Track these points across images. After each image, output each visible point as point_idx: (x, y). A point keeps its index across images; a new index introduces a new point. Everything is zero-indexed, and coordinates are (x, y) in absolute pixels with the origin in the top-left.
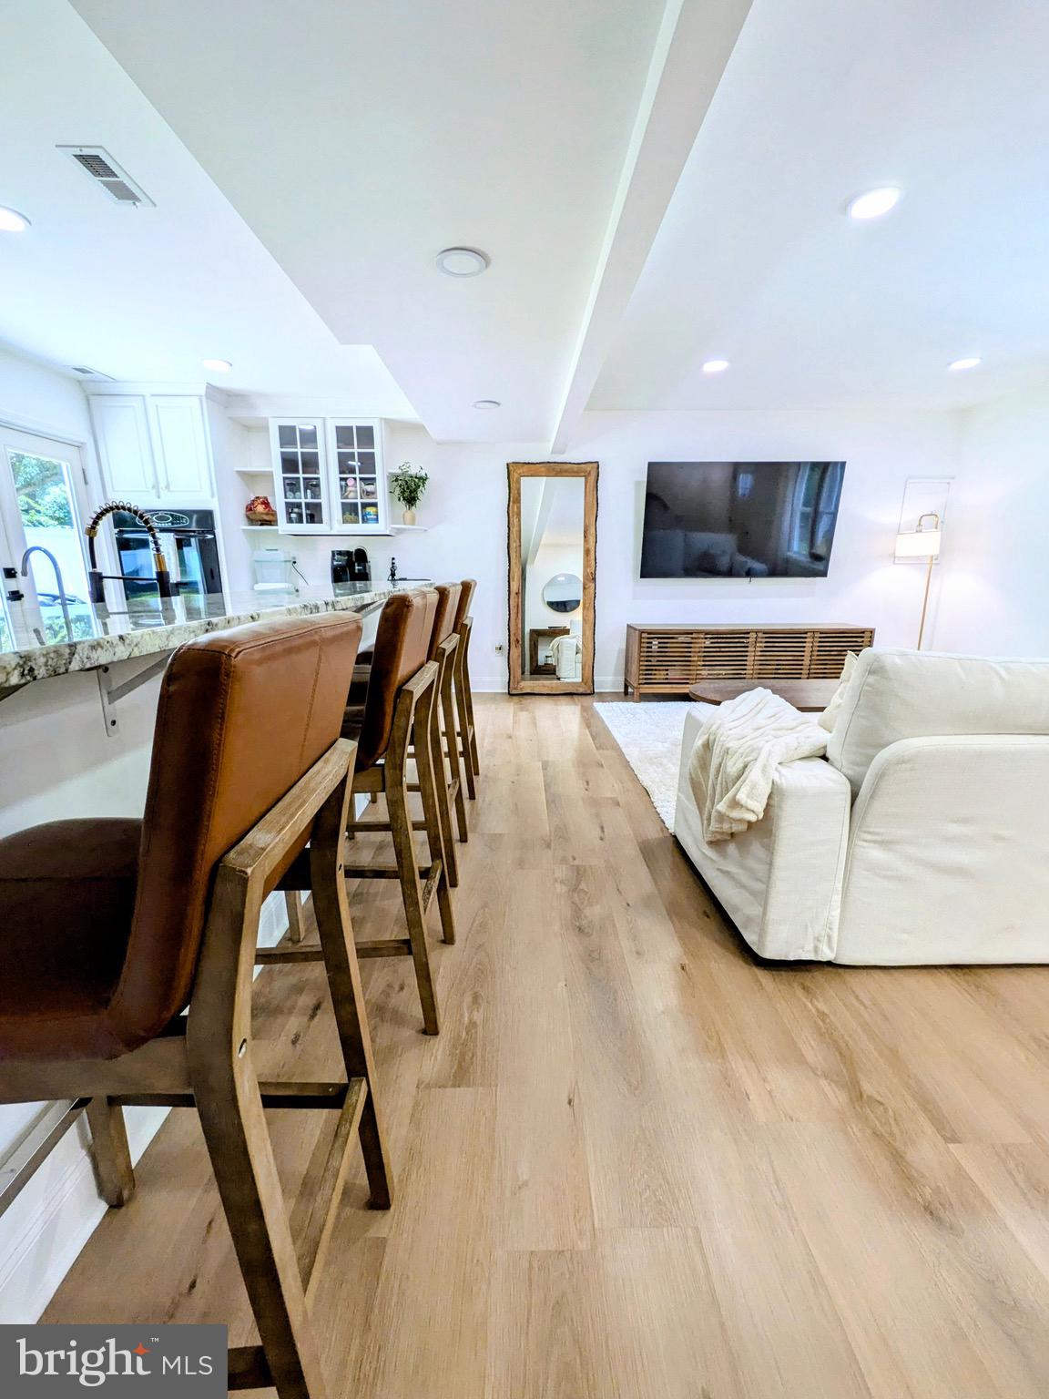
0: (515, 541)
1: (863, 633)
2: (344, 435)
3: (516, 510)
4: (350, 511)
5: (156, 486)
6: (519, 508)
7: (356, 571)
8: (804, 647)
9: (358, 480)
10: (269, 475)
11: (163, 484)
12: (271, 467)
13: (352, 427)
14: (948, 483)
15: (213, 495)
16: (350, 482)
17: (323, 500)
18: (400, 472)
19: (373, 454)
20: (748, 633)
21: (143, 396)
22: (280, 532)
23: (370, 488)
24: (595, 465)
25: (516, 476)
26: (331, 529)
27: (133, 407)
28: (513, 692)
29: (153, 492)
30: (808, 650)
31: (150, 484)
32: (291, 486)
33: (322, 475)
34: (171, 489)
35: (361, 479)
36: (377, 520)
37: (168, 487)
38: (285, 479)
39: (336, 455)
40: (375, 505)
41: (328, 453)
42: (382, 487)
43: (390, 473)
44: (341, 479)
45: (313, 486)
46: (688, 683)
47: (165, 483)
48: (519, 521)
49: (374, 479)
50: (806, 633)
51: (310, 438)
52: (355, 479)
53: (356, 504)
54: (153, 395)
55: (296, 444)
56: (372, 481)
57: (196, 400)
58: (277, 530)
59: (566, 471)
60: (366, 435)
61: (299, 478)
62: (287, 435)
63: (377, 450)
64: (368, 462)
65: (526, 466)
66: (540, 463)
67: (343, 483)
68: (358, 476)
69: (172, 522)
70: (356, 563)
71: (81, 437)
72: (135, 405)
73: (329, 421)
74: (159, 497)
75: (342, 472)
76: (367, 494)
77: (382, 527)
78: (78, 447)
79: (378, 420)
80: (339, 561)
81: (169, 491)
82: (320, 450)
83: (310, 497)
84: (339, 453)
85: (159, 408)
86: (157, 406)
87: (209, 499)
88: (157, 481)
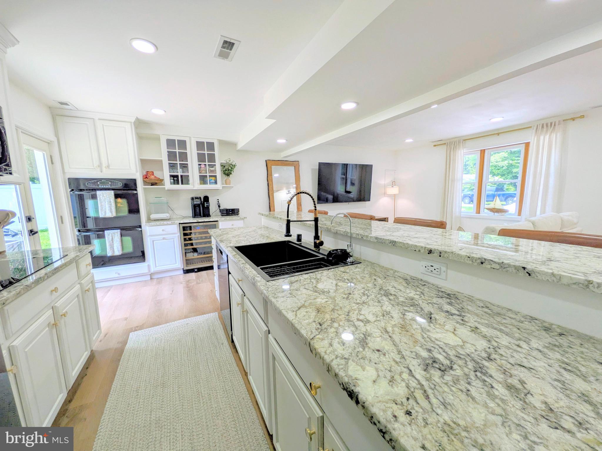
0: (271, 191)
2: (200, 145)
3: (271, 179)
4: (203, 179)
5: (100, 166)
7: (206, 206)
9: (207, 165)
10: (161, 162)
11: (104, 165)
12: (162, 157)
13: (204, 142)
15: (137, 172)
16: (203, 166)
17: (190, 174)
19: (214, 154)
21: (93, 119)
22: (166, 189)
24: (298, 162)
25: (269, 165)
26: (193, 187)
27: (86, 124)
29: (98, 169)
31: (96, 163)
32: (172, 166)
33: (189, 162)
34: (110, 168)
35: (209, 165)
36: (216, 183)
37: (108, 166)
38: (169, 163)
39: (196, 154)
40: (215, 176)
41: (192, 152)
42: (218, 169)
43: (221, 163)
45: (185, 167)
47: (106, 165)
48: (272, 183)
51: (183, 144)
52: (205, 165)
53: (206, 176)
54: (99, 119)
55: (175, 147)
56: (213, 166)
57: (129, 124)
58: (164, 188)
59: (288, 164)
60: (211, 146)
61: (177, 163)
62: (170, 143)
63: (216, 153)
64: (212, 158)
65: (273, 161)
66: (278, 160)
67: (199, 166)
68: (207, 163)
69: (111, 185)
70: (205, 203)
71: (51, 137)
72: (88, 123)
73: (193, 139)
74: (101, 172)
75: (199, 161)
76: (212, 171)
77: (219, 186)
78: (48, 143)
79: (216, 140)
80: (197, 202)
81: (109, 169)
82: (188, 151)
83: (183, 172)
84: (198, 153)
85: (104, 127)
86: (103, 125)
87: (135, 173)
88: (101, 163)
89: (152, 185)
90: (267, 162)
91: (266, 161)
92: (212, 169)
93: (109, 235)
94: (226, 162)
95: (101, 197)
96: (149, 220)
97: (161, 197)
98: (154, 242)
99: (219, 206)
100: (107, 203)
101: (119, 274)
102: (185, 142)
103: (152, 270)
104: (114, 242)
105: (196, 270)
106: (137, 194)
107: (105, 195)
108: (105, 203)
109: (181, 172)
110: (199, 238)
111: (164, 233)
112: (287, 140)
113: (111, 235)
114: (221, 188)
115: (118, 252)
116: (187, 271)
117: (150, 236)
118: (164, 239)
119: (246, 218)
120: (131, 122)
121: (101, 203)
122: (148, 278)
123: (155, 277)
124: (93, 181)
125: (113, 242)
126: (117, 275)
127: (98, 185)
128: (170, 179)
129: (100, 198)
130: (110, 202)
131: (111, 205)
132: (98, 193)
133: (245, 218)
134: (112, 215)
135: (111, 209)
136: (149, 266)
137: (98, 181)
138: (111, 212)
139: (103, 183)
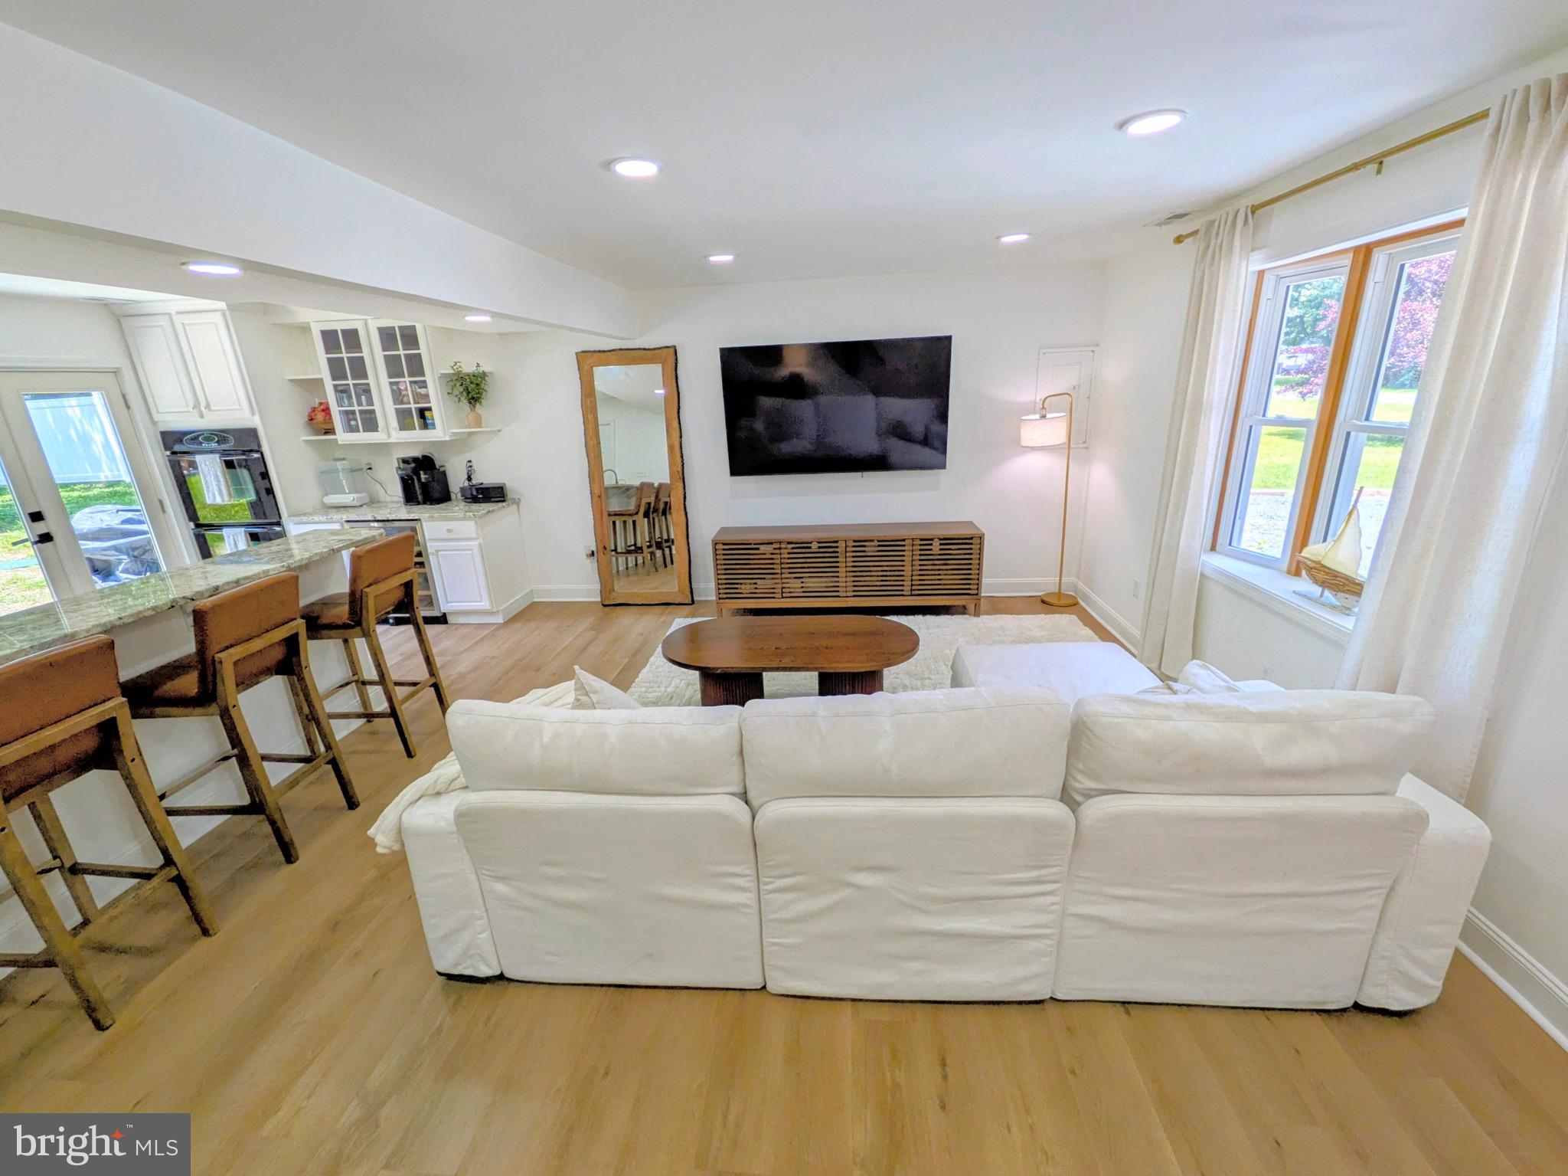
1: (971, 538)
2: (387, 336)
3: (589, 405)
4: (404, 420)
5: (197, 405)
6: (594, 402)
7: (423, 480)
8: (904, 556)
9: (408, 383)
10: (320, 383)
11: (202, 404)
12: (320, 373)
13: (394, 328)
14: (1093, 351)
15: (253, 414)
16: (401, 387)
17: (376, 407)
18: (452, 372)
19: (419, 355)
20: (837, 542)
21: (169, 314)
22: (341, 442)
23: (423, 391)
24: (672, 350)
25: (586, 367)
26: (389, 437)
27: (161, 326)
28: (606, 603)
29: (197, 413)
30: (908, 559)
31: (191, 403)
32: (342, 392)
33: (371, 380)
34: (212, 408)
35: (411, 382)
36: (436, 426)
37: (208, 406)
38: (335, 385)
39: (383, 358)
40: (429, 409)
41: (373, 354)
42: (434, 390)
43: (441, 374)
44: (391, 384)
45: (364, 392)
46: (774, 598)
47: (205, 403)
49: (425, 382)
50: (904, 540)
51: (352, 338)
52: (404, 383)
53: (410, 410)
54: (178, 313)
55: (340, 348)
56: (424, 385)
57: (220, 315)
58: (336, 440)
59: (639, 358)
60: (410, 337)
61: (348, 385)
62: (330, 338)
63: (423, 350)
64: (416, 365)
65: (597, 355)
66: (611, 351)
67: (395, 387)
68: (407, 379)
69: (219, 442)
70: (422, 472)
72: (162, 324)
73: (370, 323)
74: (201, 417)
76: (420, 398)
77: (439, 434)
78: (113, 372)
79: (420, 320)
81: (210, 411)
82: (366, 354)
83: (363, 404)
84: (385, 356)
85: (185, 326)
86: (183, 324)
87: (251, 416)
88: (197, 400)
90: (582, 357)
91: (578, 354)
93: (229, 537)
95: (203, 465)
99: (470, 479)
100: (213, 477)
102: (355, 333)
106: (262, 457)
107: (207, 463)
108: (211, 477)
109: (359, 404)
113: (232, 537)
114: (446, 439)
120: (223, 310)
121: (205, 477)
124: (191, 436)
127: (200, 443)
128: (344, 422)
129: (202, 468)
130: (217, 476)
131: (219, 481)
132: (198, 458)
134: (225, 502)
135: (223, 491)
137: (200, 435)
138: (221, 495)
139: (208, 439)
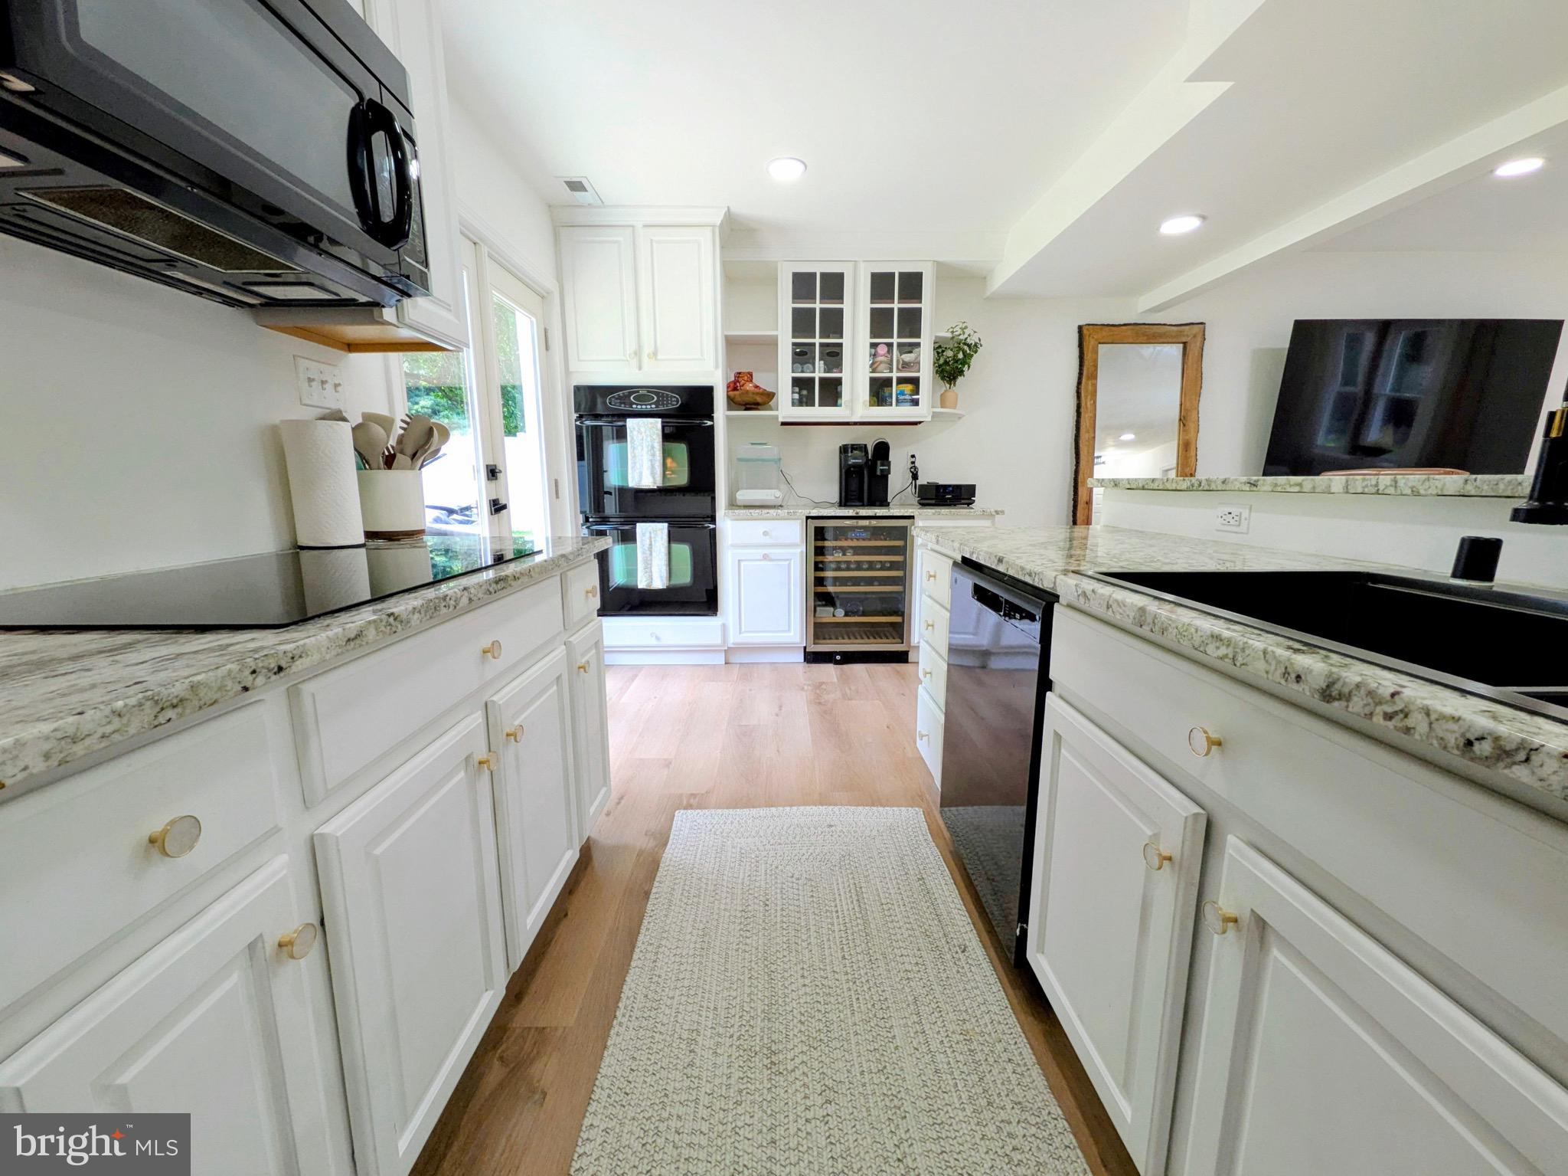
0: (1088, 432)
2: (881, 284)
3: (1090, 388)
4: (879, 391)
5: (638, 353)
6: (1095, 386)
7: (878, 473)
9: (895, 345)
10: (772, 344)
11: (647, 349)
12: (777, 328)
13: (893, 274)
15: (717, 367)
16: (882, 350)
17: (845, 375)
19: (919, 311)
21: (633, 226)
22: (780, 420)
24: (1201, 327)
25: (1089, 343)
26: (852, 414)
27: (616, 242)
29: (634, 362)
31: (630, 349)
32: (801, 355)
33: (846, 340)
34: (659, 357)
35: (900, 345)
36: (916, 403)
37: (655, 353)
38: (794, 344)
39: (868, 312)
40: (915, 381)
41: (857, 308)
42: (926, 357)
43: (938, 338)
44: (872, 345)
45: (833, 355)
47: (652, 349)
48: (1095, 402)
49: (917, 345)
51: (834, 284)
52: (890, 345)
53: (890, 380)
54: (645, 226)
55: (814, 296)
56: (913, 348)
57: (708, 232)
58: (777, 416)
59: (1161, 335)
60: (912, 284)
61: (814, 345)
62: (803, 284)
63: (925, 306)
64: (911, 322)
65: (1107, 328)
66: (1125, 325)
67: (873, 351)
68: (895, 340)
69: (657, 404)
70: (879, 462)
71: (549, 282)
72: (621, 239)
73: (862, 265)
74: (640, 368)
75: (873, 335)
76: (906, 366)
77: (921, 412)
78: (543, 297)
79: (930, 264)
80: (856, 459)
81: (656, 359)
82: (846, 306)
83: (828, 370)
84: (872, 310)
85: (654, 244)
86: (652, 240)
87: (713, 369)
88: (640, 346)
89: (746, 409)
90: (1085, 331)
91: (1080, 328)
92: (907, 357)
93: (643, 535)
94: (949, 335)
95: (635, 433)
96: (733, 504)
97: (765, 444)
98: (742, 564)
99: (915, 477)
100: (645, 449)
101: (658, 638)
102: (839, 278)
103: (733, 639)
104: (654, 554)
105: (838, 657)
106: (712, 427)
107: (643, 430)
108: (642, 450)
109: (822, 369)
110: (852, 566)
111: (768, 540)
112: (1203, 218)
113: (648, 535)
114: (929, 419)
115: (659, 582)
116: (813, 658)
117: (735, 546)
118: (765, 557)
119: (1003, 512)
120: (714, 226)
121: (634, 448)
122: (720, 659)
123: (736, 658)
124: (621, 393)
125: (651, 554)
126: (653, 642)
127: (632, 404)
128: (793, 392)
129: (632, 438)
130: (653, 447)
131: (654, 455)
132: (631, 423)
133: (997, 512)
134: (655, 483)
135: (653, 467)
136: (724, 627)
137: (631, 394)
138: (653, 474)
139: (641, 399)
